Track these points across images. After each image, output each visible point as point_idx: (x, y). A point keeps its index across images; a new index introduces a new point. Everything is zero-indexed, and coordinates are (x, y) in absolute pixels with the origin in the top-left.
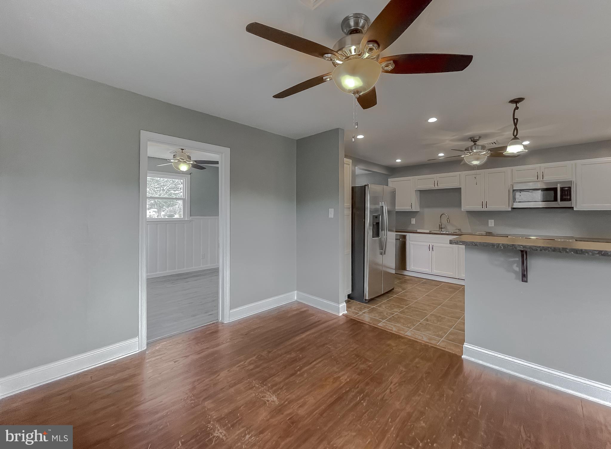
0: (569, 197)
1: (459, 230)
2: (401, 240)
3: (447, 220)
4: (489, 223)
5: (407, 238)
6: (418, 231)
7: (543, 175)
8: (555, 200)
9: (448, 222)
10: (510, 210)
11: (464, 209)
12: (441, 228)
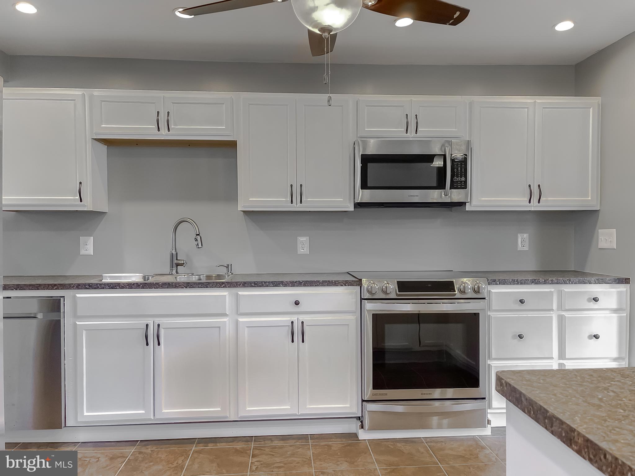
0: (463, 179)
1: (227, 267)
2: (40, 316)
3: (196, 240)
4: (299, 246)
5: (67, 307)
6: (108, 279)
7: (417, 123)
8: (441, 185)
9: (198, 245)
10: (352, 209)
11: (243, 207)
12: (177, 265)
